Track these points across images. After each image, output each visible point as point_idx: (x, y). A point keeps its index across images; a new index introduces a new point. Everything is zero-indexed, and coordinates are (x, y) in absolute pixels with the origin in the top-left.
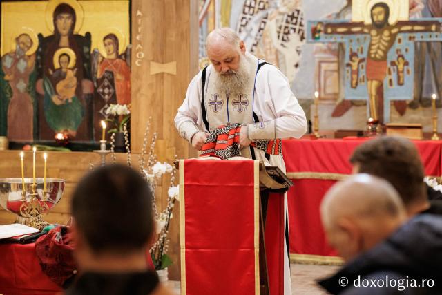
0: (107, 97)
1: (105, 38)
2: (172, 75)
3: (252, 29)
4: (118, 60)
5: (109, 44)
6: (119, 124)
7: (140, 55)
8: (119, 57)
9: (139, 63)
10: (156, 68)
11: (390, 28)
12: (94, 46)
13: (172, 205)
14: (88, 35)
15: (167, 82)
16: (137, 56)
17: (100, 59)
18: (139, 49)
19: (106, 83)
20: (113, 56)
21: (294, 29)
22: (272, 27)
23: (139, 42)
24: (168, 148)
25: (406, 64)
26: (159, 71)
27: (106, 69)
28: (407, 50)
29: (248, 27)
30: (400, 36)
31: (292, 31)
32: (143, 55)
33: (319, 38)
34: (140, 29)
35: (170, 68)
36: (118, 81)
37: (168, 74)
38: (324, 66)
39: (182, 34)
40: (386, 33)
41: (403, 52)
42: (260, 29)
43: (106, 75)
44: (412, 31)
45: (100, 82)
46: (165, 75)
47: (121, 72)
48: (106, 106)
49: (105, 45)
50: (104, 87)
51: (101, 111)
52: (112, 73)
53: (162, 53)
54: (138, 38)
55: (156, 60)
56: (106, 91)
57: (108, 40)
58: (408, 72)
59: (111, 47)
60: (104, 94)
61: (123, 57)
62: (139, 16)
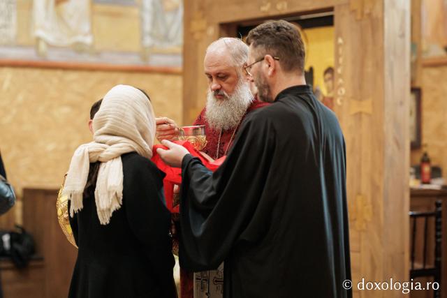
1: (325, 73)
2: (368, 114)
5: (329, 79)
7: (341, 92)
9: (341, 101)
10: (354, 107)
12: (315, 83)
14: (311, 70)
16: (339, 92)
18: (340, 85)
20: (332, 94)
23: (341, 76)
24: (365, 205)
26: (358, 110)
32: (343, 91)
34: (341, 60)
35: (366, 107)
37: (365, 113)
39: (377, 64)
46: (363, 116)
49: (326, 81)
53: (361, 87)
54: (338, 71)
55: (354, 98)
57: (328, 75)
59: (330, 83)
62: (340, 45)
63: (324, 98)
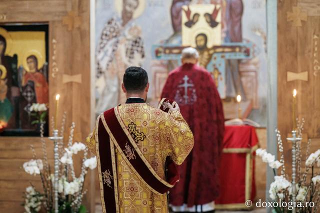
0: (29, 99)
1: (28, 58)
2: (78, 84)
3: (107, 51)
4: (37, 74)
5: (31, 62)
6: (40, 117)
7: (55, 70)
8: (38, 71)
9: (55, 75)
10: (67, 79)
11: (208, 50)
12: (19, 64)
13: (86, 172)
14: (16, 56)
15: (75, 88)
16: (53, 70)
17: (24, 73)
18: (55, 66)
19: (29, 89)
20: (34, 70)
21: (137, 51)
22: (122, 48)
23: (55, 61)
24: (76, 133)
25: (220, 74)
26: (69, 80)
27: (29, 79)
28: (220, 65)
29: (105, 49)
30: (215, 55)
31: (135, 52)
32: (57, 70)
33: (159, 57)
34: (55, 52)
35: (77, 79)
36: (38, 87)
37: (76, 83)
38: (158, 75)
39: (85, 56)
40: (206, 54)
41: (217, 66)
42: (114, 50)
43: (29, 83)
44: (223, 52)
45: (24, 88)
46: (74, 84)
47: (40, 82)
48: (29, 105)
49: (28, 63)
50: (27, 92)
51: (25, 109)
52: (33, 82)
53: (71, 68)
54: (54, 58)
55: (66, 73)
56: (29, 94)
57: (30, 60)
58: (221, 79)
59: (33, 64)
60: (27, 96)
61: (41, 71)
62: (54, 43)
63: (27, 72)
